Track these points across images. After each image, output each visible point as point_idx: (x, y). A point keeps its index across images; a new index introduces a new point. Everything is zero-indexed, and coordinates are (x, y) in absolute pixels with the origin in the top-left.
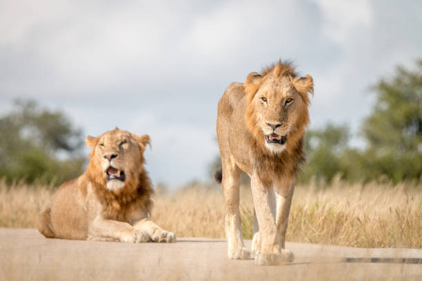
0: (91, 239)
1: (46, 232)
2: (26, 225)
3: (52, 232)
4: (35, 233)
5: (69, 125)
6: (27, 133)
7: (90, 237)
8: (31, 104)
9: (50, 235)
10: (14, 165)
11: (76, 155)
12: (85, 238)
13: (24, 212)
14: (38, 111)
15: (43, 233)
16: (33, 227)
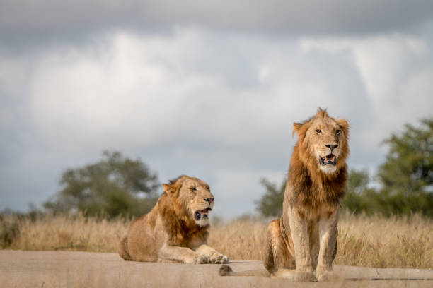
0: (161, 262)
1: (125, 256)
2: (110, 251)
3: (129, 256)
4: (116, 256)
5: (147, 169)
6: (112, 178)
7: (160, 260)
8: (117, 154)
9: (127, 258)
10: (102, 202)
11: (153, 195)
12: (155, 261)
13: (108, 240)
14: (122, 160)
15: (122, 257)
16: (115, 252)
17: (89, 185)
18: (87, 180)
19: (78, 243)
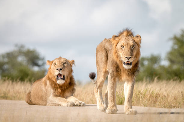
1: (29, 102)
2: (20, 99)
4: (24, 102)
5: (39, 55)
6: (20, 59)
7: (48, 104)
8: (22, 46)
9: (30, 103)
10: (15, 73)
11: (42, 68)
12: (46, 105)
13: (19, 93)
14: (25, 49)
15: (27, 102)
16: (23, 100)
17: (7, 63)
18: (6, 60)
19: (2, 95)
